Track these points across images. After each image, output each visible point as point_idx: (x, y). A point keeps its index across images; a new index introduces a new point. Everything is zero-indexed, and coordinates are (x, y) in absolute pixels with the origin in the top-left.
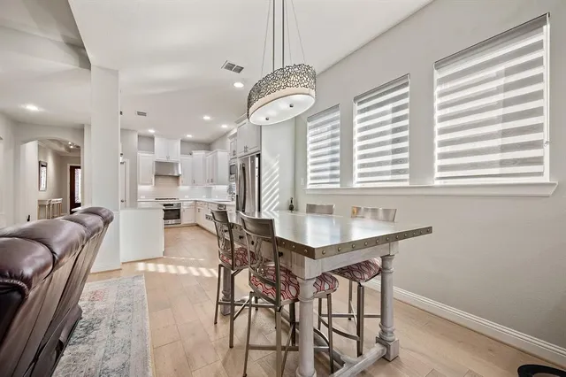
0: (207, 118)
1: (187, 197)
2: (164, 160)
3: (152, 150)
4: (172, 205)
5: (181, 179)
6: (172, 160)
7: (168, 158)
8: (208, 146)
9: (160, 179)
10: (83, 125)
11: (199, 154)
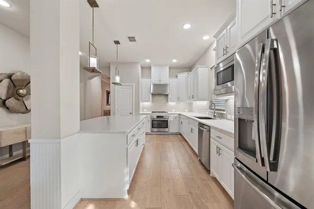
0: (187, 26)
1: (174, 111)
2: (157, 82)
3: (150, 76)
4: (162, 117)
5: (169, 96)
6: (163, 82)
7: (160, 81)
8: (189, 68)
9: (156, 98)
10: (110, 63)
11: (183, 76)
